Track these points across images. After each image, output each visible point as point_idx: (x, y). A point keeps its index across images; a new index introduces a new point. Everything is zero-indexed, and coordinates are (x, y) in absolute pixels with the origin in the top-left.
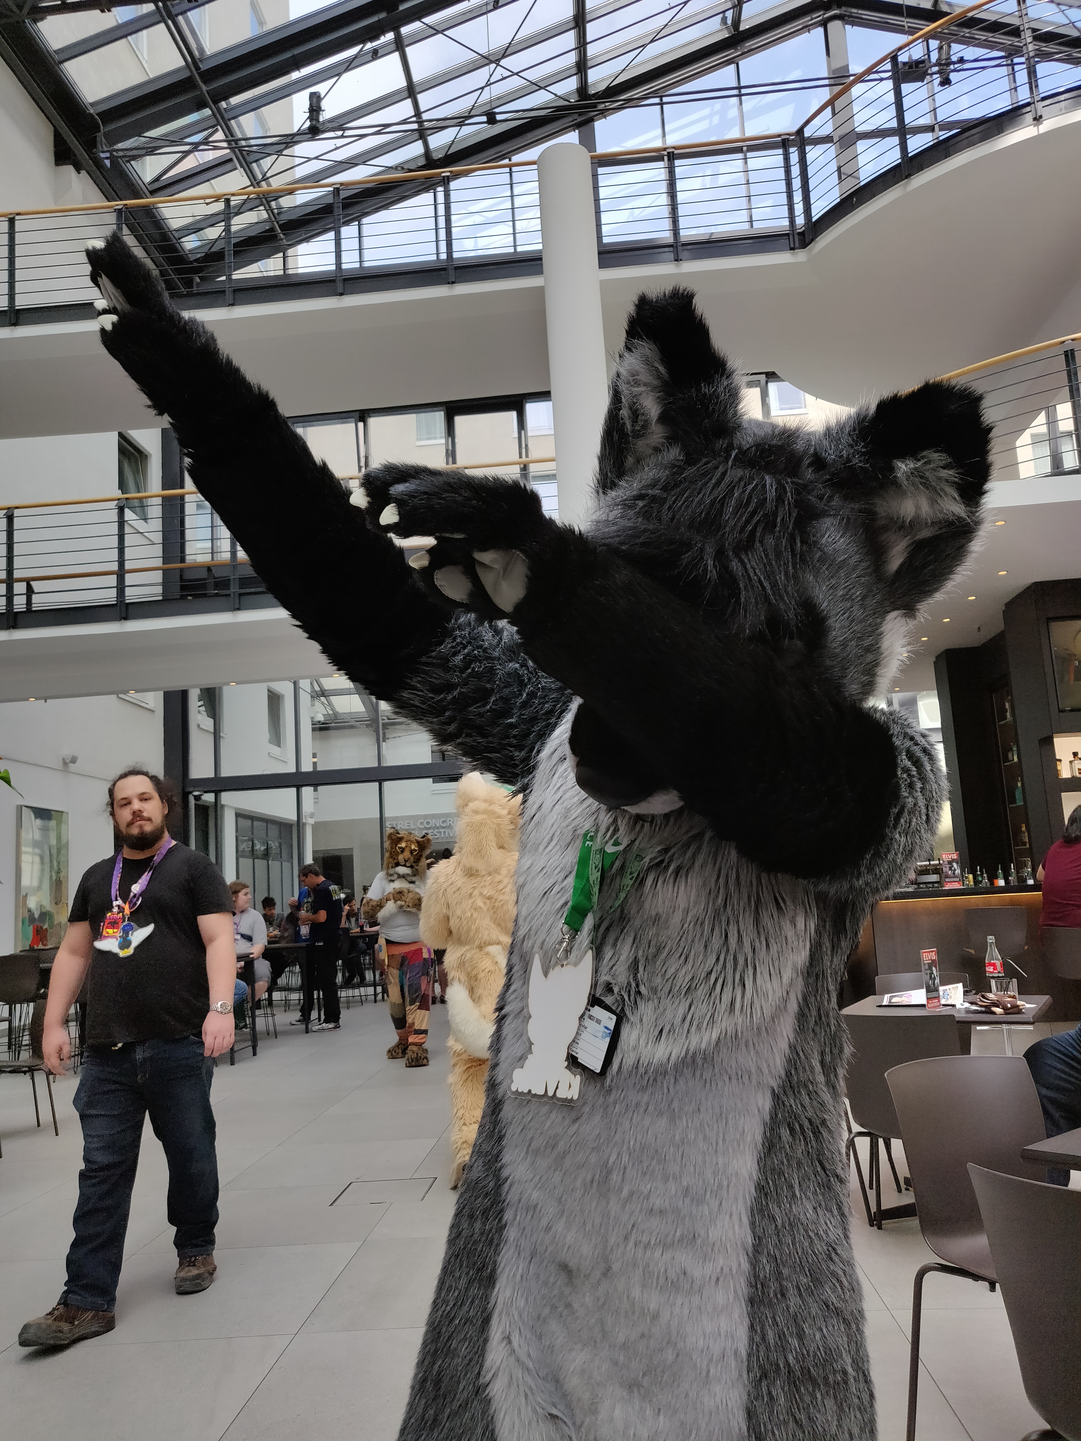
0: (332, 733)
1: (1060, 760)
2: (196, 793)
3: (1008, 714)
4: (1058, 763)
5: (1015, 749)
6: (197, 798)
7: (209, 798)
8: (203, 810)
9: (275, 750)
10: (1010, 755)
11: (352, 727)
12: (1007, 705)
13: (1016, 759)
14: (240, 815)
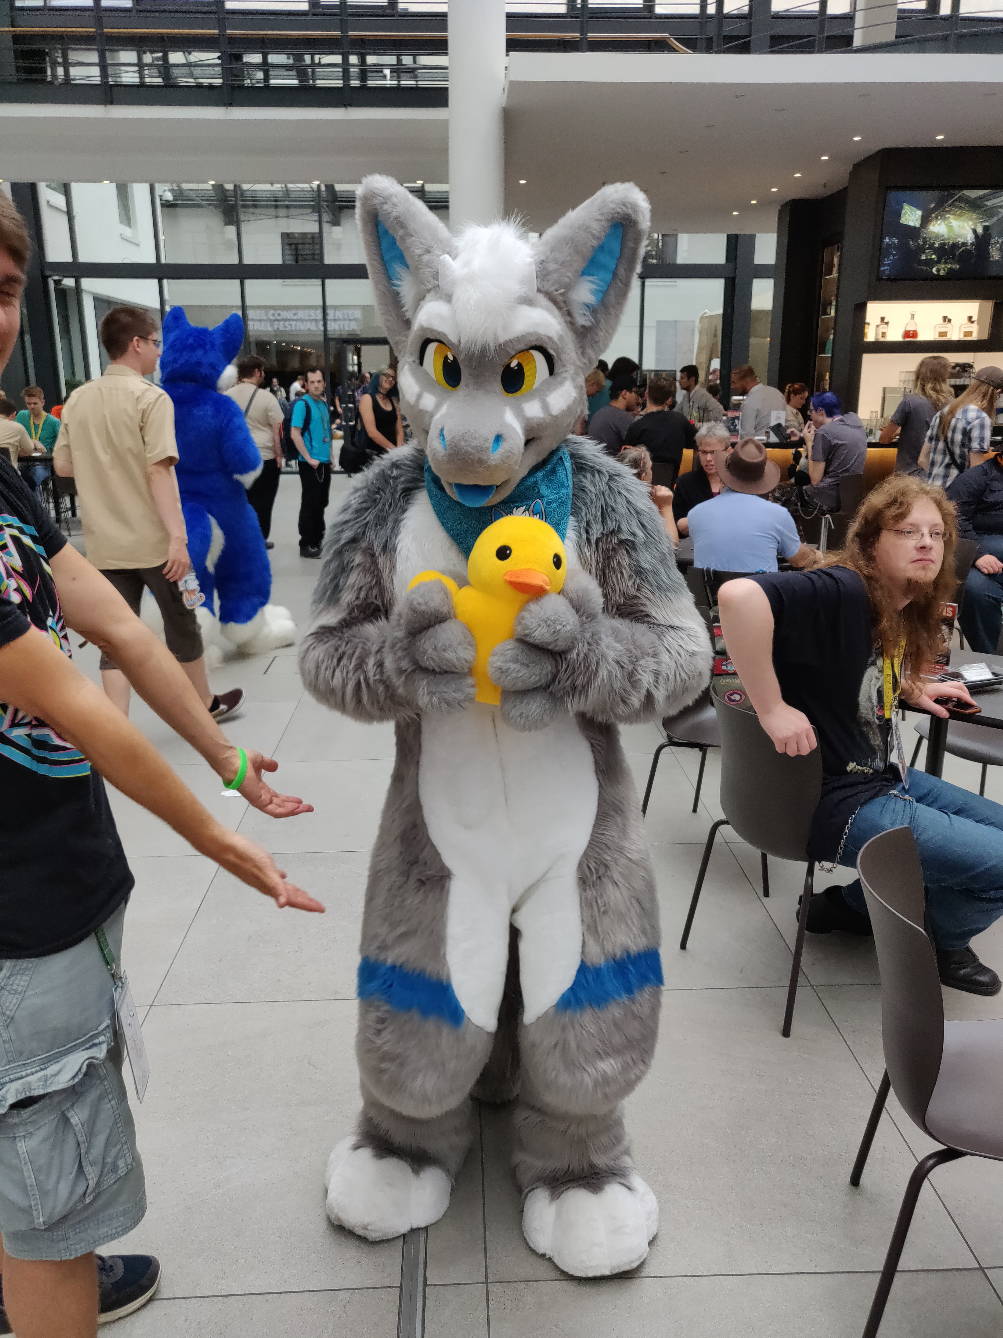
0: (179, 211)
1: (869, 324)
2: (56, 278)
3: (835, 270)
4: (866, 326)
5: (834, 303)
6: (57, 283)
7: (69, 282)
8: (62, 293)
9: (127, 231)
10: (828, 309)
11: (199, 206)
12: (836, 261)
13: (833, 313)
14: (99, 301)
